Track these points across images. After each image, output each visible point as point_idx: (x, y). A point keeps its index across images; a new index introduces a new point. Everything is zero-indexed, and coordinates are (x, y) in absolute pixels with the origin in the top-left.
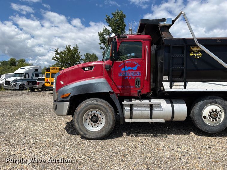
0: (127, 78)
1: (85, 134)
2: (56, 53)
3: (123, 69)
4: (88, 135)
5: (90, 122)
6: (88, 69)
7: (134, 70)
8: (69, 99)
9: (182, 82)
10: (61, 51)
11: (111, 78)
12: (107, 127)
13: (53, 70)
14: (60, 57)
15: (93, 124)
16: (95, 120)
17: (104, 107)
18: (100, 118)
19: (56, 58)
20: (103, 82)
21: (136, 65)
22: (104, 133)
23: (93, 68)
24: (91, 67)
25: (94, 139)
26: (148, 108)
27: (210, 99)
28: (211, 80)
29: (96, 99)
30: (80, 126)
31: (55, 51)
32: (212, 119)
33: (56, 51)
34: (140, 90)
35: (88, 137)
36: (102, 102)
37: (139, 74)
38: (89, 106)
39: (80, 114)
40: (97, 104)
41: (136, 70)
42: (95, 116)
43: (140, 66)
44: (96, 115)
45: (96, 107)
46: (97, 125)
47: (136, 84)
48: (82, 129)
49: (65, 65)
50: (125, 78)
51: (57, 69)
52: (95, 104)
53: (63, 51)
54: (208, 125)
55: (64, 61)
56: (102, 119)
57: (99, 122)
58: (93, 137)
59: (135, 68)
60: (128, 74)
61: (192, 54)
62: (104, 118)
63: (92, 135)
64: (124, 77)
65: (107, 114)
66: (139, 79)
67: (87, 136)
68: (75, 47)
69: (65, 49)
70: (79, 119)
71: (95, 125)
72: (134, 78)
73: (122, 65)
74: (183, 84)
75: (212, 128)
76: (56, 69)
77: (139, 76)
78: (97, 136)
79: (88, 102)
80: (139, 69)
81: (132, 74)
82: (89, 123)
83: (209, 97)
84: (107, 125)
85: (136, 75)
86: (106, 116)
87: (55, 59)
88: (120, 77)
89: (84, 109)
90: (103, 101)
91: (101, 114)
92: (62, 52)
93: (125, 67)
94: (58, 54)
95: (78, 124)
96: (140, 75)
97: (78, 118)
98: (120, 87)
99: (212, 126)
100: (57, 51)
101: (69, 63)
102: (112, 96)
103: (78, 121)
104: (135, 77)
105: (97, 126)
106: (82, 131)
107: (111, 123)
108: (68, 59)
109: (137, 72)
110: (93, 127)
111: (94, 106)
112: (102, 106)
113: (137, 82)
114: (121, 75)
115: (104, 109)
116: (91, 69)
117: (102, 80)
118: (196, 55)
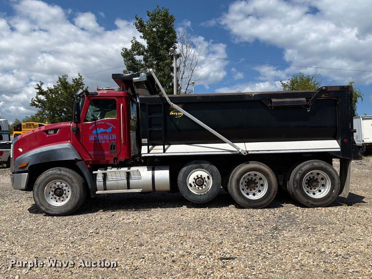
0: (100, 141)
1: (47, 210)
2: (38, 91)
3: (94, 132)
4: (51, 211)
5: (53, 195)
6: (52, 132)
7: (108, 132)
8: (27, 169)
9: (160, 145)
10: (48, 88)
11: (80, 142)
12: (73, 200)
13: (27, 127)
14: (45, 100)
15: (58, 198)
16: (59, 193)
17: (68, 177)
18: (65, 190)
19: (39, 101)
20: (68, 148)
21: (110, 126)
22: (69, 208)
23: (58, 131)
24: (55, 130)
25: (57, 215)
26: (124, 177)
27: (195, 163)
28: (197, 142)
29: (60, 168)
30: (41, 200)
31: (37, 87)
32: (197, 186)
33: (37, 89)
34: (116, 156)
35: (51, 213)
36: (66, 171)
37: (114, 137)
38: (51, 176)
39: (41, 186)
40: (60, 174)
41: (110, 133)
42: (60, 189)
43: (115, 127)
44: (60, 187)
45: (60, 178)
46: (62, 199)
47: (111, 149)
48: (42, 203)
49: (57, 114)
50: (98, 142)
51: (35, 127)
52: (58, 174)
53: (53, 88)
54: (194, 194)
55: (55, 108)
56: (68, 191)
57: (64, 195)
58: (56, 213)
59: (109, 130)
60: (100, 137)
61: (173, 113)
62: (70, 190)
63: (55, 210)
64: (96, 140)
65: (73, 185)
66: (114, 143)
67: (49, 212)
68: (76, 79)
69: (58, 82)
70: (40, 192)
71: (59, 199)
72: (108, 142)
73: (93, 127)
74: (162, 147)
75: (199, 197)
76: (32, 126)
77: (114, 140)
78: (61, 211)
79: (50, 172)
80: (113, 131)
81: (106, 137)
82: (52, 197)
83: (195, 161)
84: (73, 198)
85: (111, 138)
86: (72, 187)
87: (37, 103)
88: (92, 141)
89: (45, 180)
90: (68, 170)
91: (66, 186)
92: (50, 90)
93: (96, 129)
94: (42, 92)
95: (39, 198)
96: (116, 138)
97: (38, 191)
98: (91, 153)
99: (199, 195)
100: (39, 88)
101: (64, 111)
102: (79, 164)
103: (38, 194)
104: (110, 140)
105: (63, 201)
106: (43, 206)
107: (78, 196)
108: (62, 103)
109: (111, 135)
110: (57, 201)
111: (56, 176)
112: (66, 175)
113: (112, 146)
114: (92, 138)
115: (69, 180)
116: (55, 132)
117: (66, 145)
118: (177, 114)
